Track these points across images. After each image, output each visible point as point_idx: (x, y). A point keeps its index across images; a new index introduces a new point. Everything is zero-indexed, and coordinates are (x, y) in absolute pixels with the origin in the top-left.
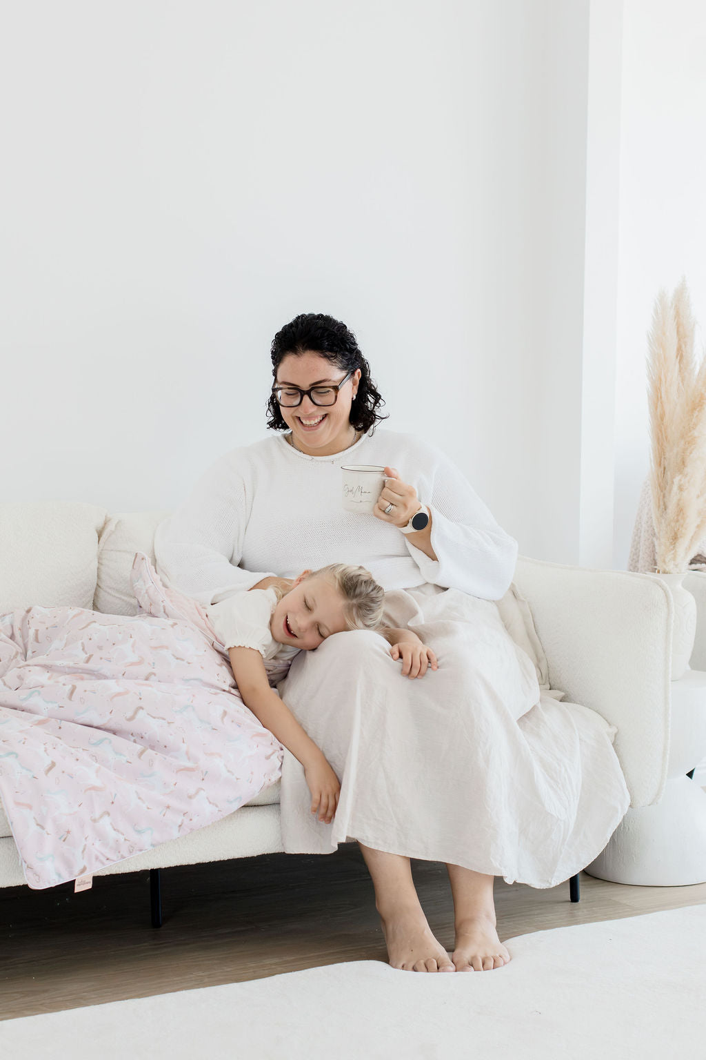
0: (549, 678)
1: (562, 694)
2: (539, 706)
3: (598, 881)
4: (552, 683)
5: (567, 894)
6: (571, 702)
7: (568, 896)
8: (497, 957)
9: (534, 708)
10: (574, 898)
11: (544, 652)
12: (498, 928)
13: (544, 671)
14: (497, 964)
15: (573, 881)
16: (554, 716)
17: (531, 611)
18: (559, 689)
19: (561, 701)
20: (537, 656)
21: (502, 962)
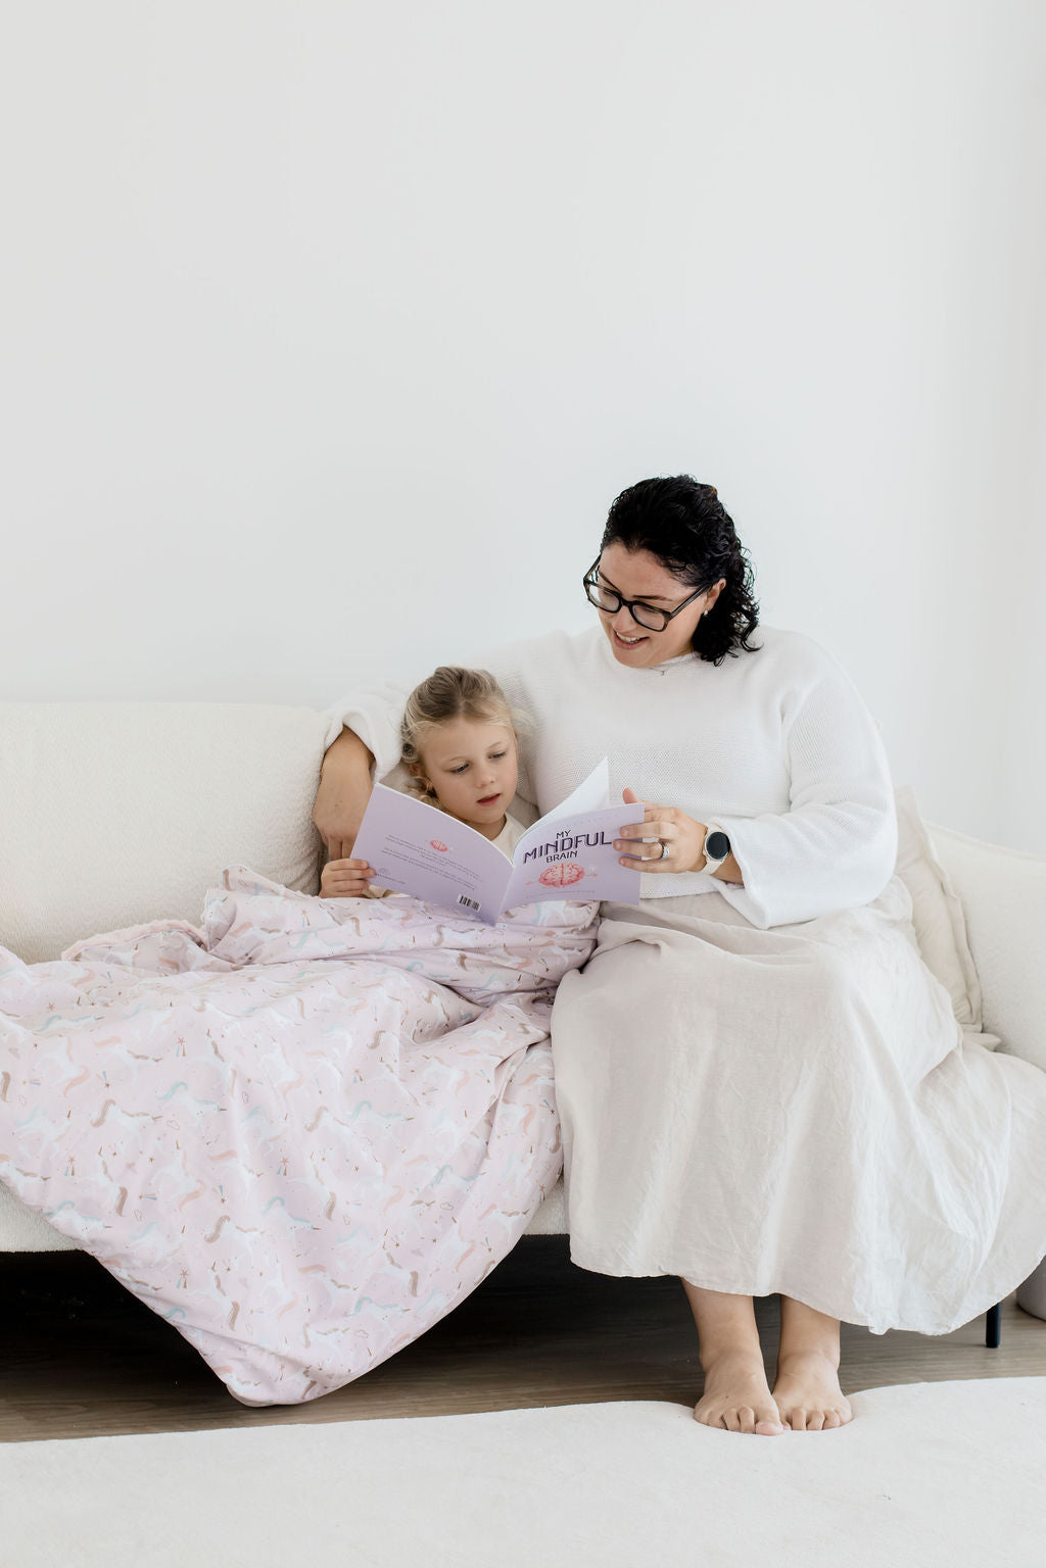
0: (982, 1016)
1: (996, 1040)
2: (960, 1053)
3: (1033, 1321)
4: (987, 1024)
5: (981, 1335)
6: (1009, 1054)
7: (983, 1340)
8: (831, 1413)
9: (951, 1054)
10: (992, 1341)
11: (978, 976)
12: (840, 1373)
13: (975, 1006)
14: (829, 1423)
15: (992, 1316)
16: (979, 1072)
17: (965, 916)
18: (995, 1033)
19: (995, 1051)
20: (966, 982)
21: (837, 1421)
